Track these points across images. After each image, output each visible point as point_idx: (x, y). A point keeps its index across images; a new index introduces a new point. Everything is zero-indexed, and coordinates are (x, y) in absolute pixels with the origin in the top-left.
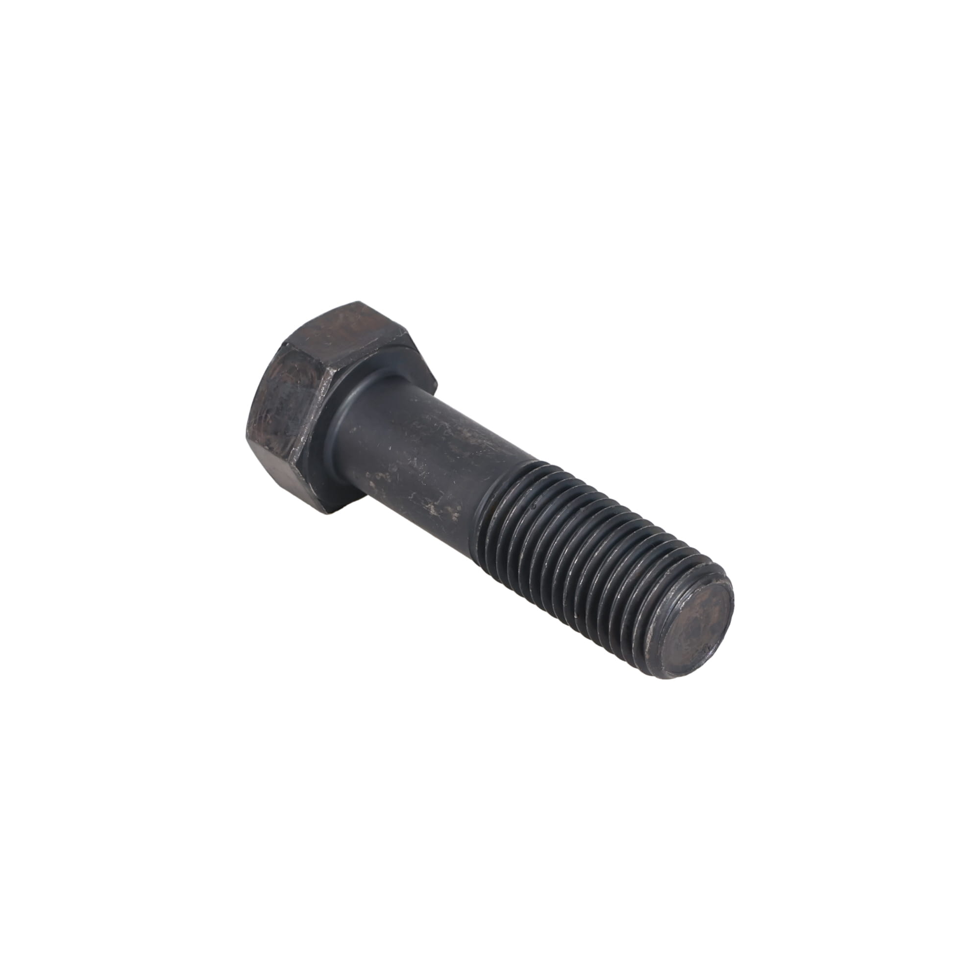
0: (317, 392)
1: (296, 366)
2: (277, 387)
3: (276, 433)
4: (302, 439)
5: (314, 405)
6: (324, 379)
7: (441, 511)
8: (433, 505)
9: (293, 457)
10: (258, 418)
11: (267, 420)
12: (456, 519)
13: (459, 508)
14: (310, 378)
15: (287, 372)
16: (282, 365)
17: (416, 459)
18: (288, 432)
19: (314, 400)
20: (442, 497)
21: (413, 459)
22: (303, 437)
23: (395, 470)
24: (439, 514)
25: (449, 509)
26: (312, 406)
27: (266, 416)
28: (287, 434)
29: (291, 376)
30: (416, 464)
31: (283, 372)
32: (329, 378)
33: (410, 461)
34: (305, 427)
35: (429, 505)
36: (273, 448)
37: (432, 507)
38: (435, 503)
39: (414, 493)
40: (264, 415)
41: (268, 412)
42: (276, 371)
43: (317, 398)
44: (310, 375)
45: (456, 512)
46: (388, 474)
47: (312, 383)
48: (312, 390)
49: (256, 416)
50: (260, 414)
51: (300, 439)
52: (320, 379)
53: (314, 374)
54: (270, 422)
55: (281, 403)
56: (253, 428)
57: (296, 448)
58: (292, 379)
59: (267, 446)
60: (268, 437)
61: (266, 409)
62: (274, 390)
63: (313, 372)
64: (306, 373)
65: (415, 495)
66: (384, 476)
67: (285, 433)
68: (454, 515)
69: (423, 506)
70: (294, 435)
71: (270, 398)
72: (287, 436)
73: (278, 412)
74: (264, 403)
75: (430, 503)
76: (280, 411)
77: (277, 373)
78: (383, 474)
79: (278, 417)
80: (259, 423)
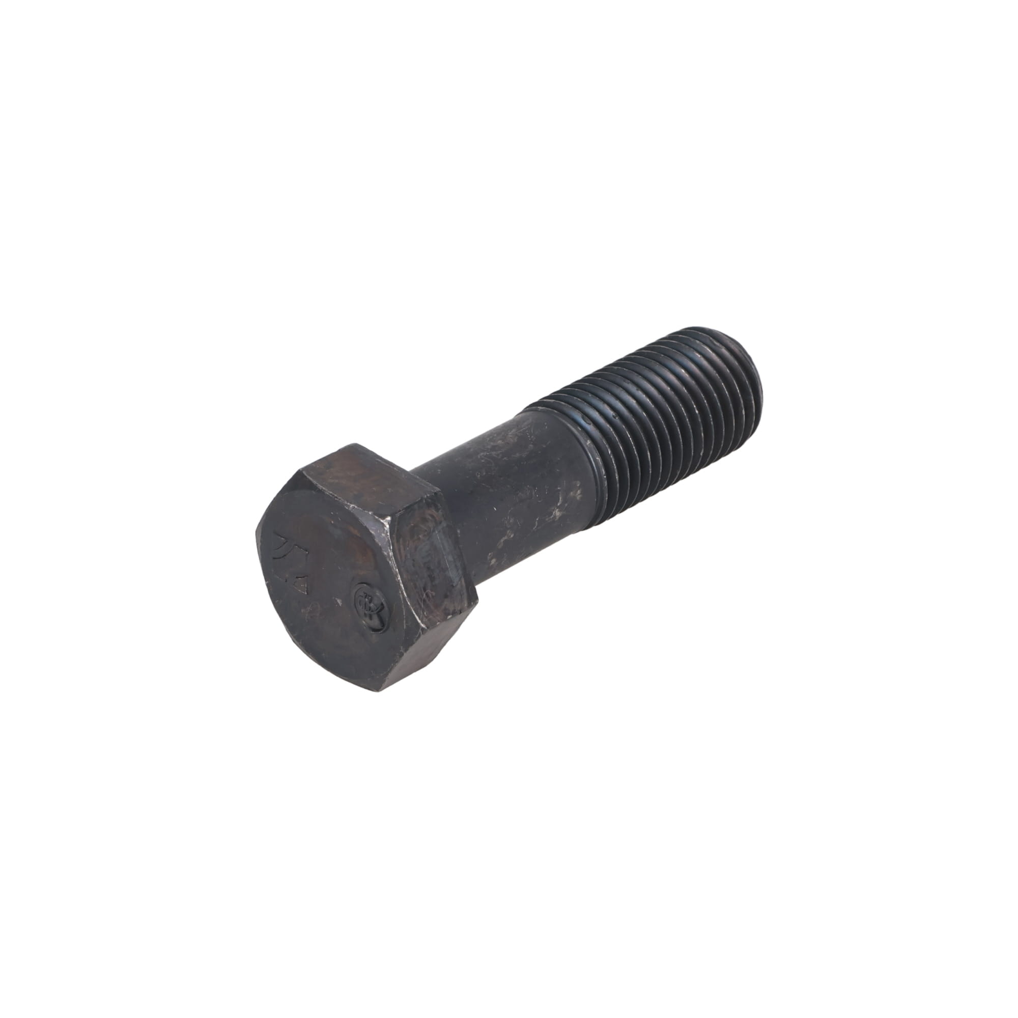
1: (412, 525)
2: (414, 560)
3: (446, 596)
6: (442, 504)
7: (566, 505)
8: (558, 507)
11: (430, 596)
12: (580, 497)
13: (578, 484)
14: (430, 518)
15: (410, 539)
16: (401, 540)
17: (519, 491)
18: (454, 583)
20: (559, 492)
23: (512, 520)
24: (564, 510)
25: (572, 494)
27: (427, 595)
28: (454, 585)
29: (416, 538)
30: (523, 495)
31: (407, 543)
33: (517, 498)
35: (554, 513)
36: (455, 610)
37: (557, 510)
38: (559, 505)
39: (537, 519)
40: (424, 596)
41: (425, 590)
42: (402, 551)
47: (435, 520)
49: (420, 605)
50: (421, 599)
52: (439, 509)
54: (434, 594)
55: (429, 568)
56: (426, 617)
58: (419, 539)
59: (449, 615)
60: (443, 607)
61: (422, 589)
62: (414, 565)
63: (429, 512)
64: (424, 520)
65: (539, 519)
66: (506, 538)
67: (453, 586)
68: (577, 494)
69: (549, 520)
70: (461, 577)
71: (417, 576)
72: (456, 586)
73: (432, 578)
74: (416, 587)
75: (554, 510)
76: (433, 576)
77: (404, 549)
78: (504, 536)
79: (437, 582)
80: (427, 606)
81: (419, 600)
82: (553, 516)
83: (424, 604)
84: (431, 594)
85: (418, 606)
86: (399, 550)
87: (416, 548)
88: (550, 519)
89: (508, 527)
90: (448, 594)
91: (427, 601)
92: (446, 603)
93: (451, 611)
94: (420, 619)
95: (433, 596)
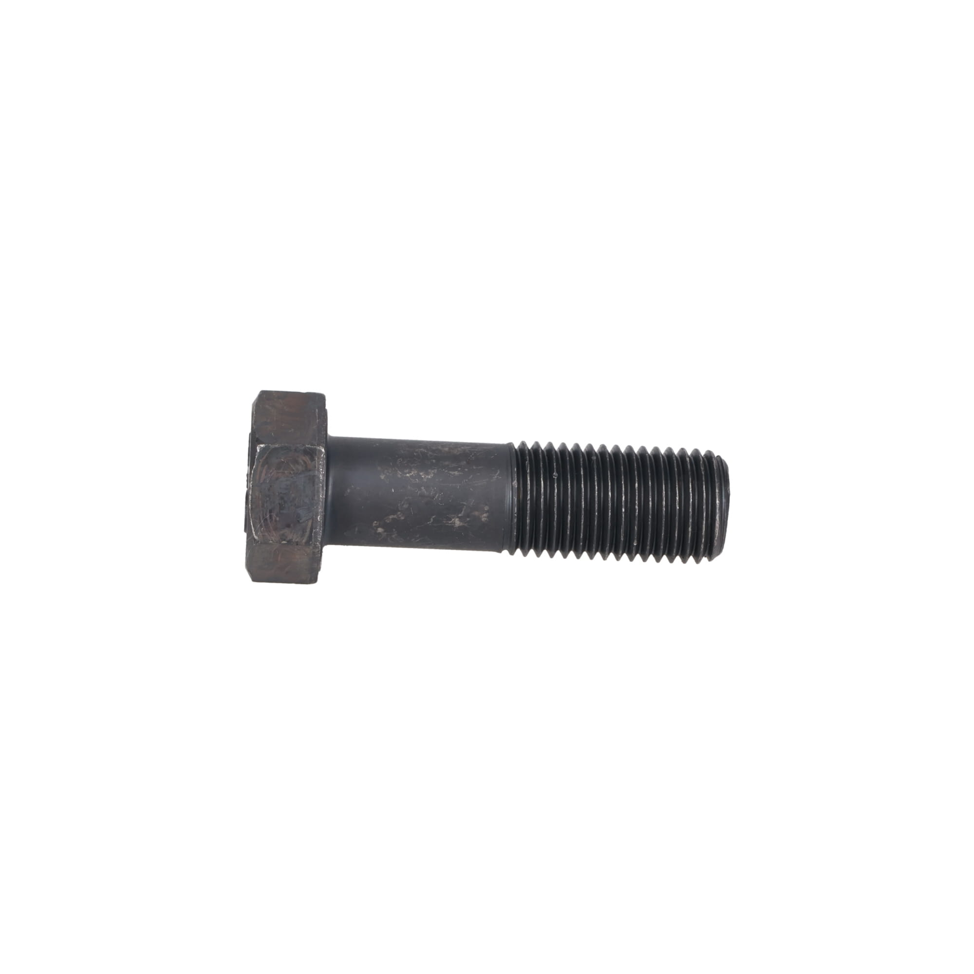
0: (316, 472)
1: (283, 460)
2: (271, 486)
3: (288, 526)
4: (319, 519)
5: (318, 485)
6: (318, 458)
7: (468, 519)
8: (458, 517)
9: (317, 537)
10: (262, 521)
11: (274, 519)
12: (486, 519)
13: (486, 508)
14: (302, 463)
15: (275, 469)
16: (266, 466)
17: (423, 488)
18: (301, 519)
19: (316, 480)
20: (465, 507)
21: (420, 489)
22: (319, 517)
23: (406, 506)
24: (465, 523)
25: (476, 513)
26: (316, 486)
27: (271, 517)
28: (301, 521)
29: (281, 471)
30: (425, 492)
31: (271, 471)
32: (322, 456)
33: (419, 492)
34: (317, 507)
35: (453, 520)
36: (292, 540)
37: (457, 519)
38: (460, 515)
39: (434, 517)
40: (268, 516)
41: (271, 512)
42: (263, 475)
43: (319, 478)
44: (301, 461)
45: (484, 513)
46: (399, 513)
47: (306, 467)
48: (311, 473)
49: (260, 521)
50: (263, 517)
51: (317, 519)
52: (315, 460)
53: (307, 459)
54: (278, 519)
55: (282, 498)
56: (262, 532)
57: (316, 528)
58: (283, 473)
59: (284, 540)
60: (282, 532)
61: (268, 510)
62: (269, 490)
63: (304, 458)
64: (296, 462)
65: (435, 518)
66: (395, 516)
67: (299, 521)
68: (483, 516)
69: (446, 523)
70: (309, 519)
71: (268, 499)
72: (302, 523)
73: (281, 507)
74: (263, 506)
75: (453, 518)
76: (283, 506)
77: (266, 475)
78: (394, 515)
79: (284, 512)
80: (266, 525)
81: (261, 518)
82: (451, 522)
83: (264, 522)
84: (275, 518)
85: (257, 521)
86: (261, 472)
87: (277, 479)
88: (448, 523)
89: (400, 509)
90: (292, 525)
91: (269, 521)
92: (286, 531)
93: (288, 539)
94: (255, 531)
95: (276, 521)
